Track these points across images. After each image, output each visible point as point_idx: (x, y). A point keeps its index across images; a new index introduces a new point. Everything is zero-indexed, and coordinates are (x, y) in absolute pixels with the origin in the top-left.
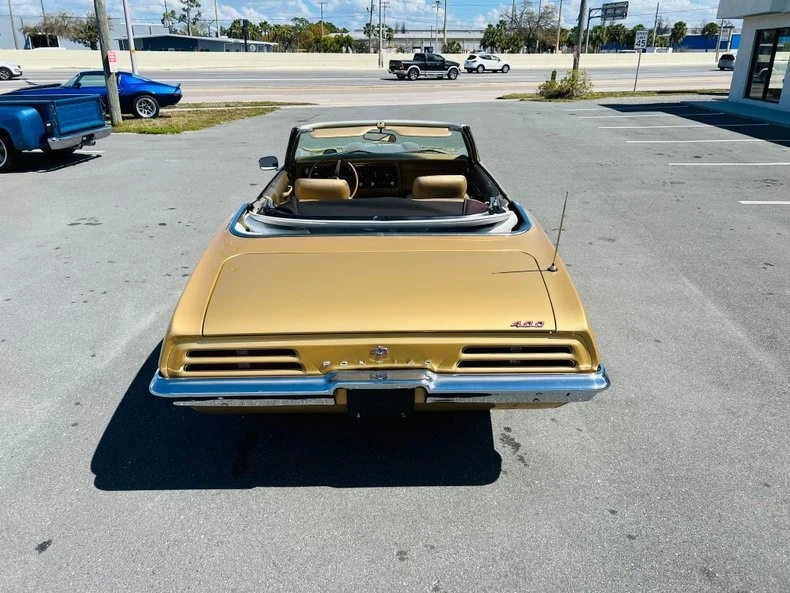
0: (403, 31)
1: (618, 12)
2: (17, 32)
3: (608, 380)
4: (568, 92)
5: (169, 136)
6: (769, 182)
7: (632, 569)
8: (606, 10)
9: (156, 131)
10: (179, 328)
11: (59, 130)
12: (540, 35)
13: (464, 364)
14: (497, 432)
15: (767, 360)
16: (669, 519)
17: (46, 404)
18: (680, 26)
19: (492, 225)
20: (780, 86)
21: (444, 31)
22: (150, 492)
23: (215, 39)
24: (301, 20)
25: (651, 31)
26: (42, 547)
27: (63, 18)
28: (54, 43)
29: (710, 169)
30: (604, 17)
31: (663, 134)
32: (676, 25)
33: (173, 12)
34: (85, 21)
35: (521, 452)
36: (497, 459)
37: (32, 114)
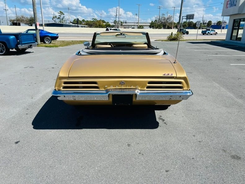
0: (126, 23)
1: (191, 17)
2: (8, 21)
3: (192, 93)
4: (176, 38)
5: (55, 48)
6: (239, 60)
7: (200, 149)
8: (187, 17)
9: (50, 46)
10: (61, 75)
11: (22, 43)
12: (167, 24)
13: (148, 87)
14: (157, 117)
15: (240, 101)
16: (211, 138)
17: (18, 109)
18: (210, 22)
19: (156, 53)
20: (241, 37)
21: (138, 23)
22: (50, 130)
23: (68, 24)
24: (95, 19)
25: (201, 24)
26: (17, 143)
27: (22, 17)
28: (19, 25)
29: (220, 57)
30: (187, 19)
31: (206, 49)
32: (209, 22)
33: (56, 16)
34: (29, 18)
35: (165, 121)
36: (158, 123)
37: (13, 38)
